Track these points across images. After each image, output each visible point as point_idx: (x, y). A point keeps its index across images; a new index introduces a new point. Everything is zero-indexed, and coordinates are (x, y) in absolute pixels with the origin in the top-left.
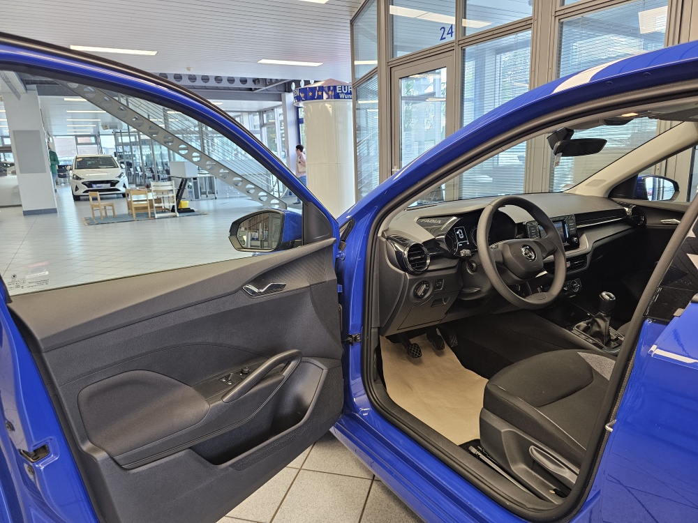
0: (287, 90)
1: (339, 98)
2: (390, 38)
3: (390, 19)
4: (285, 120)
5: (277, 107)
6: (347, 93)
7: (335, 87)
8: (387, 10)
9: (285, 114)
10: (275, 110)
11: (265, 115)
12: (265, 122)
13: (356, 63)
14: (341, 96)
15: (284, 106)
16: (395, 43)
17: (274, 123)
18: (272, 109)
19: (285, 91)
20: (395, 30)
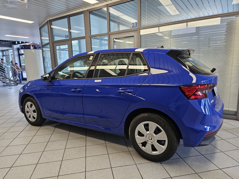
0: (14, 44)
1: (37, 49)
2: (52, 33)
3: (52, 29)
4: (14, 54)
5: (9, 49)
6: (39, 47)
7: (35, 45)
8: (50, 27)
9: (13, 52)
10: (9, 50)
11: (4, 52)
12: (4, 54)
13: (42, 38)
14: (37, 48)
15: (13, 49)
16: (53, 34)
17: (9, 55)
18: (8, 50)
19: (13, 44)
20: (53, 32)
